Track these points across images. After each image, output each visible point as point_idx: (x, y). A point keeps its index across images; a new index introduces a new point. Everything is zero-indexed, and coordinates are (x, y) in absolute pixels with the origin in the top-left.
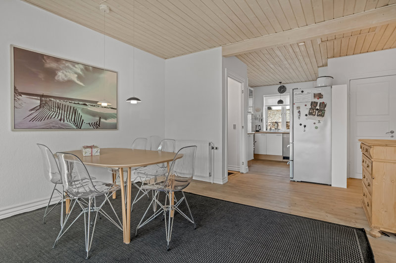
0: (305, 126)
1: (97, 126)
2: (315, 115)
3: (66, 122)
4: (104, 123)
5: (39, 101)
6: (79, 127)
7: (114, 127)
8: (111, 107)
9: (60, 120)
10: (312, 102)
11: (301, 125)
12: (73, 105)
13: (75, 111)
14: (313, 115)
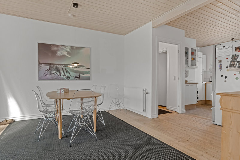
0: (226, 77)
1: (78, 78)
2: (235, 67)
3: (61, 76)
4: (82, 76)
5: (49, 67)
6: (68, 79)
7: (88, 78)
8: (86, 67)
9: (59, 75)
10: (233, 55)
11: (222, 76)
12: (65, 68)
13: (66, 71)
14: (233, 67)
